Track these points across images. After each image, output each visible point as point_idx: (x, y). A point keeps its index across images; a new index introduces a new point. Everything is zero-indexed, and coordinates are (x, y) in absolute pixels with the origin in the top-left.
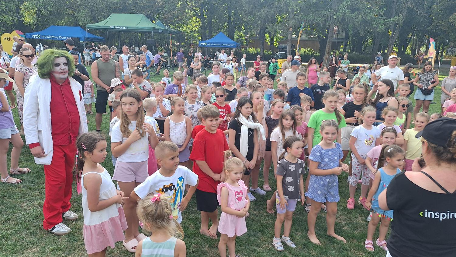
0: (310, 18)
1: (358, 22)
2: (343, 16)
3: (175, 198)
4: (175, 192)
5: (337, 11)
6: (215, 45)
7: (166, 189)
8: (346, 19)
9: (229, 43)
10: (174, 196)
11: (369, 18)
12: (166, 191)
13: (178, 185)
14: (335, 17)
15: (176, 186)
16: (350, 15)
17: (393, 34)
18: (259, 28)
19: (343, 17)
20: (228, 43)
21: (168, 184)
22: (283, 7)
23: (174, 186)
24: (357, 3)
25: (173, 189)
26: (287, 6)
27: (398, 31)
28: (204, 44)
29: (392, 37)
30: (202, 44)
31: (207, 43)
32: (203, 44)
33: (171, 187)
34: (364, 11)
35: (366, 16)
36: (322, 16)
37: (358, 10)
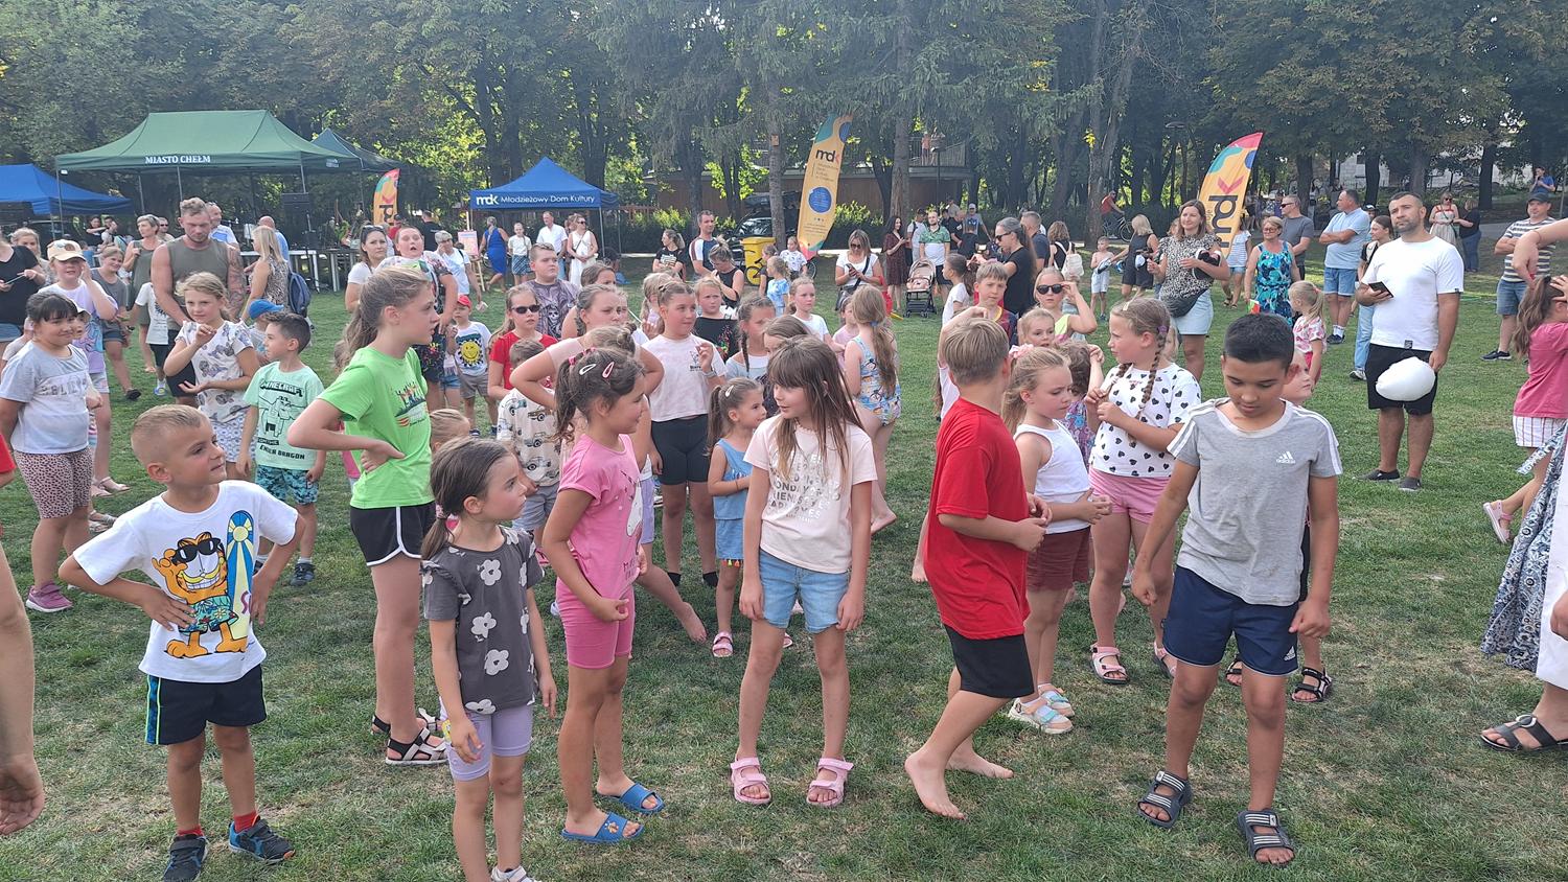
0: (826, 102)
1: (973, 108)
2: (928, 91)
3: (229, 578)
4: (222, 560)
5: (910, 78)
6: (527, 200)
7: (189, 550)
8: (937, 99)
9: (577, 194)
10: (224, 573)
11: (1008, 95)
12: (190, 557)
13: (230, 537)
14: (903, 95)
15: (224, 541)
16: (948, 87)
17: (1099, 142)
18: (673, 142)
19: (927, 97)
20: (572, 193)
21: (193, 535)
22: (743, 67)
23: (216, 541)
24: (968, 50)
25: (213, 552)
26: (754, 66)
27: (1113, 133)
28: (489, 201)
29: (1099, 153)
30: (482, 199)
31: (500, 195)
32: (486, 199)
33: (206, 545)
34: (992, 71)
35: (999, 87)
36: (866, 94)
37: (973, 69)
